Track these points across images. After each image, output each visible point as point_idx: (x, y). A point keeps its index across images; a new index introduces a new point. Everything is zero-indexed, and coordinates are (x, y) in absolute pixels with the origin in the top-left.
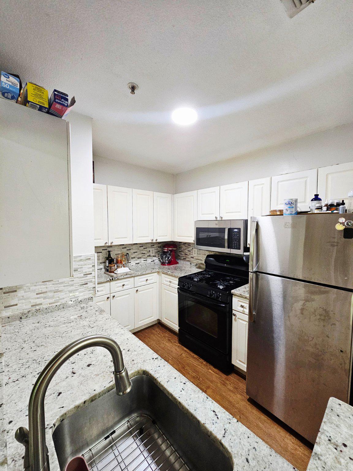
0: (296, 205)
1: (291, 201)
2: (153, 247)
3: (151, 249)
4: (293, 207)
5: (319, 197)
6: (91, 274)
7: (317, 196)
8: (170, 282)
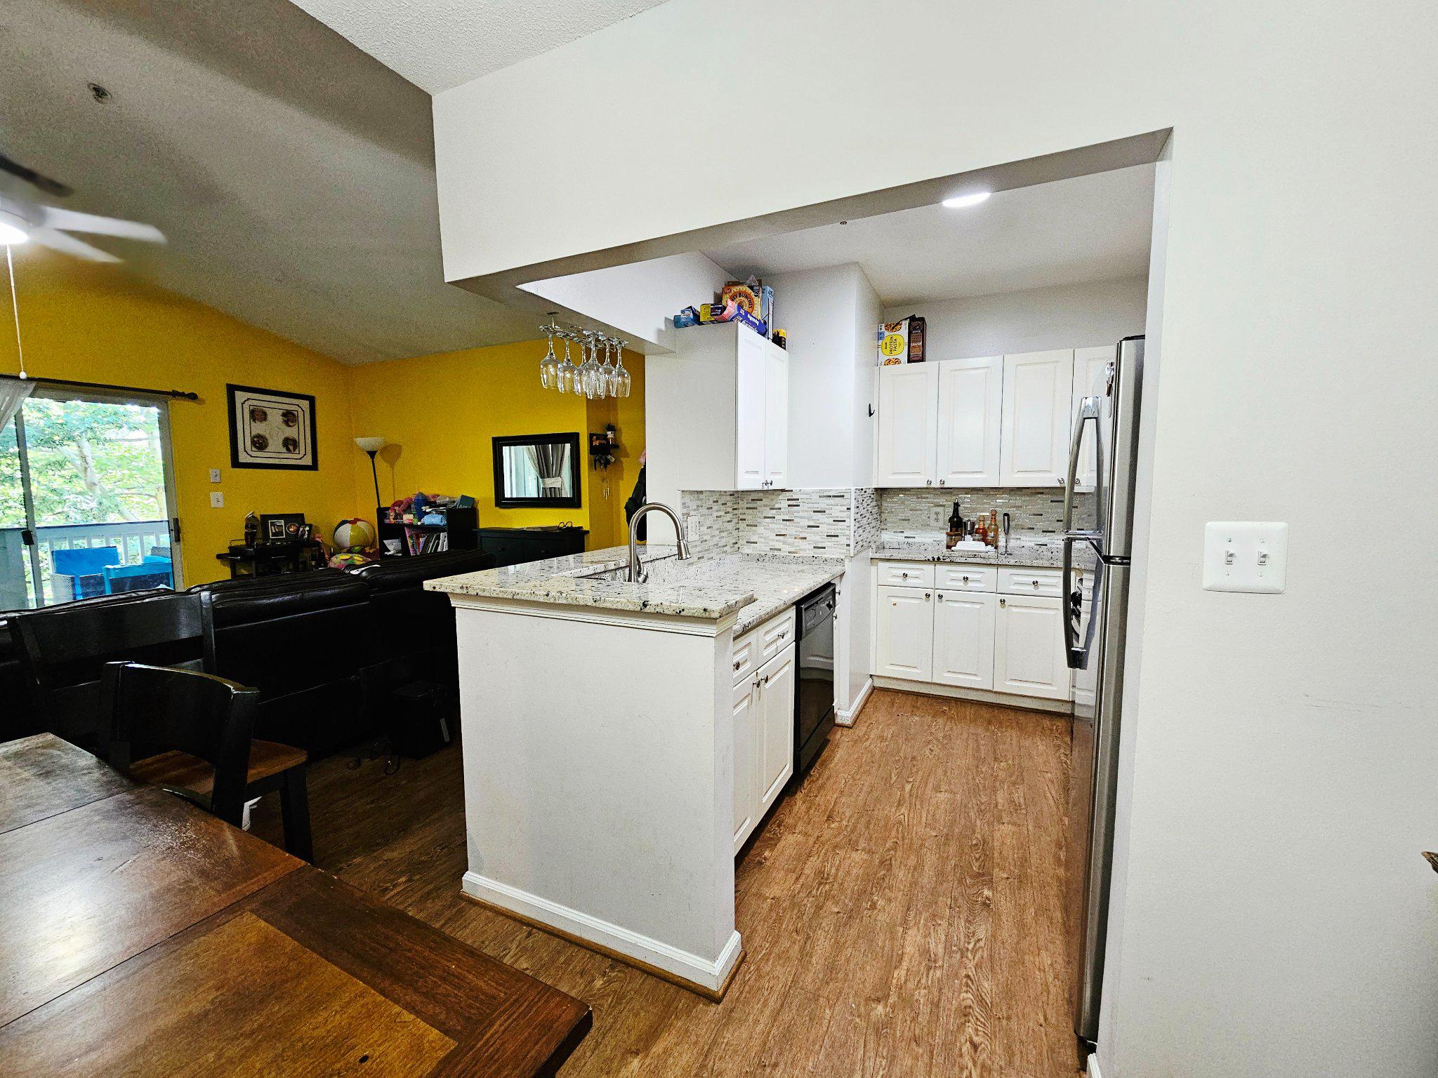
6: (845, 521)
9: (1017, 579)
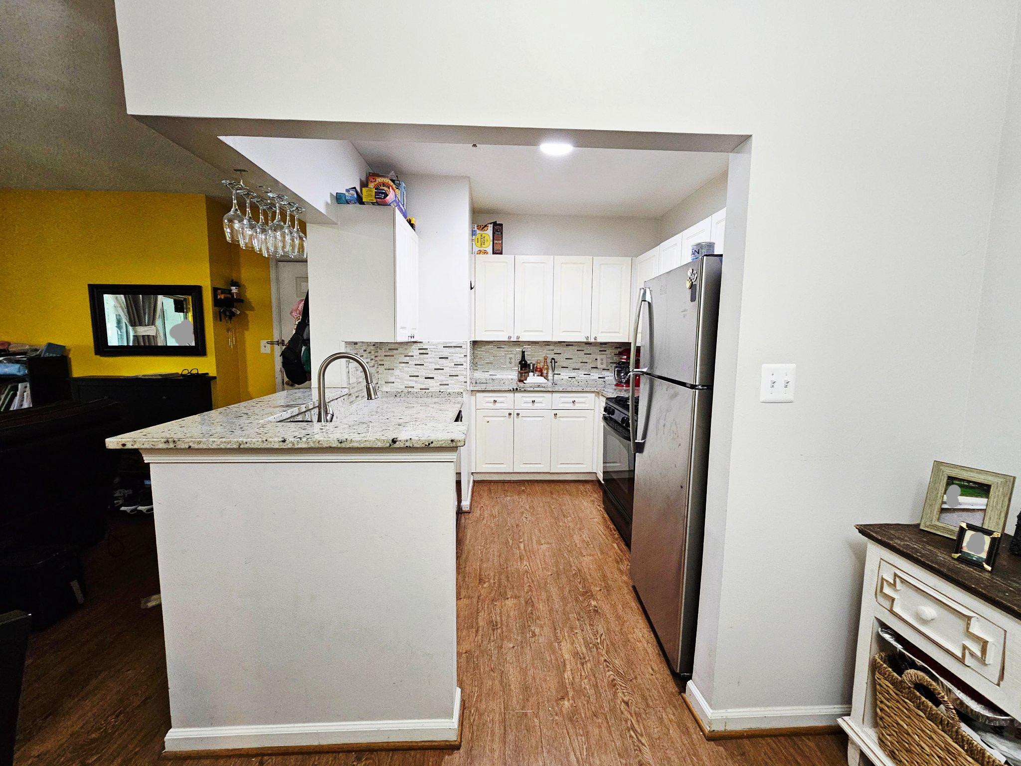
3: (599, 357)
9: (563, 400)
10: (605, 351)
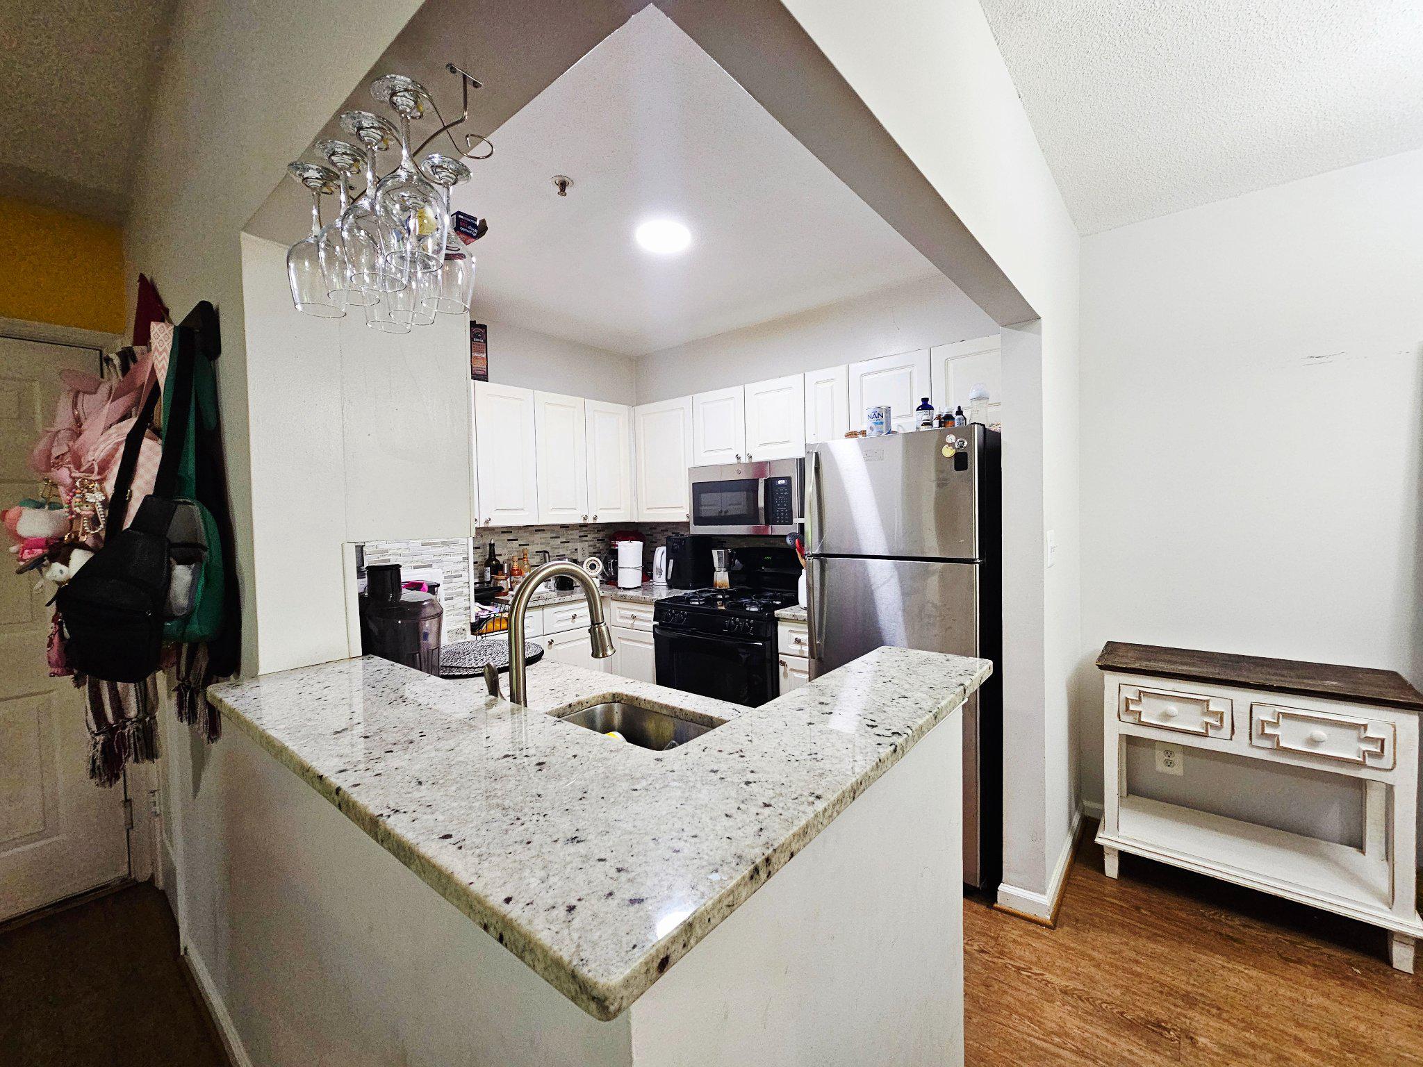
0: (888, 418)
1: (878, 410)
2: (585, 538)
3: (579, 546)
4: (882, 422)
5: (929, 403)
6: (461, 576)
7: (925, 400)
8: (634, 617)
9: (560, 616)
10: (587, 536)
